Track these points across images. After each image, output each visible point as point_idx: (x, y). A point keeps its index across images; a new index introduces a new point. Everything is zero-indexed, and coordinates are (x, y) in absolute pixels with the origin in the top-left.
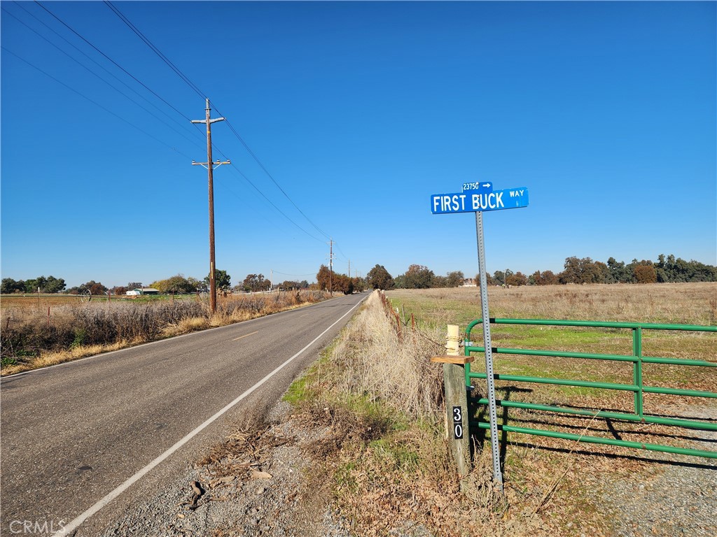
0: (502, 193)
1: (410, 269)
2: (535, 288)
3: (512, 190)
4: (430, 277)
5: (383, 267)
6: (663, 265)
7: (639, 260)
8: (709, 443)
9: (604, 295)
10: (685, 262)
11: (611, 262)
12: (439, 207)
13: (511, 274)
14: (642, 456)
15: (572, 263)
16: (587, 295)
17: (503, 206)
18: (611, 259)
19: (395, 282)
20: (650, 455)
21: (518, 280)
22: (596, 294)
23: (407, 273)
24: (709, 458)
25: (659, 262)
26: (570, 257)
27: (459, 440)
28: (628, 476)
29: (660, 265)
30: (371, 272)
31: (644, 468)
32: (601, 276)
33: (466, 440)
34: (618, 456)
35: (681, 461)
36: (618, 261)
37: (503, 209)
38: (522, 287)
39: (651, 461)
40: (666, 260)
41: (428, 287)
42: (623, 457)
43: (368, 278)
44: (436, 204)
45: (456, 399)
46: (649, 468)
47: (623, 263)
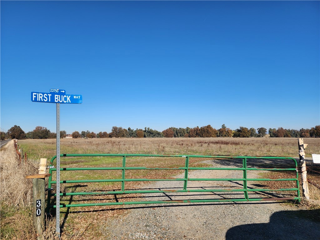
0: (70, 96)
1: (36, 128)
2: (99, 139)
3: (75, 95)
4: (48, 133)
5: (19, 127)
6: (146, 131)
7: (139, 129)
8: (148, 198)
9: (125, 142)
10: (153, 130)
11: (129, 129)
12: (36, 98)
13: (89, 133)
14: (125, 207)
15: (115, 129)
16: (119, 142)
17: (70, 102)
18: (129, 128)
19: (26, 135)
20: (127, 206)
21: (92, 136)
22: (122, 142)
23: (35, 131)
24: (146, 204)
25: (145, 130)
26: (114, 126)
27: (39, 217)
28: (117, 217)
29: (145, 131)
30: (11, 129)
31: (124, 212)
32: (125, 134)
33: (43, 216)
34: (116, 209)
35: (137, 207)
36: (132, 129)
37: (70, 103)
38: (93, 139)
39: (127, 209)
40: (147, 129)
41: (46, 138)
42: (117, 209)
43: (8, 133)
44: (34, 97)
45: (38, 196)
46: (126, 212)
47: (133, 130)
